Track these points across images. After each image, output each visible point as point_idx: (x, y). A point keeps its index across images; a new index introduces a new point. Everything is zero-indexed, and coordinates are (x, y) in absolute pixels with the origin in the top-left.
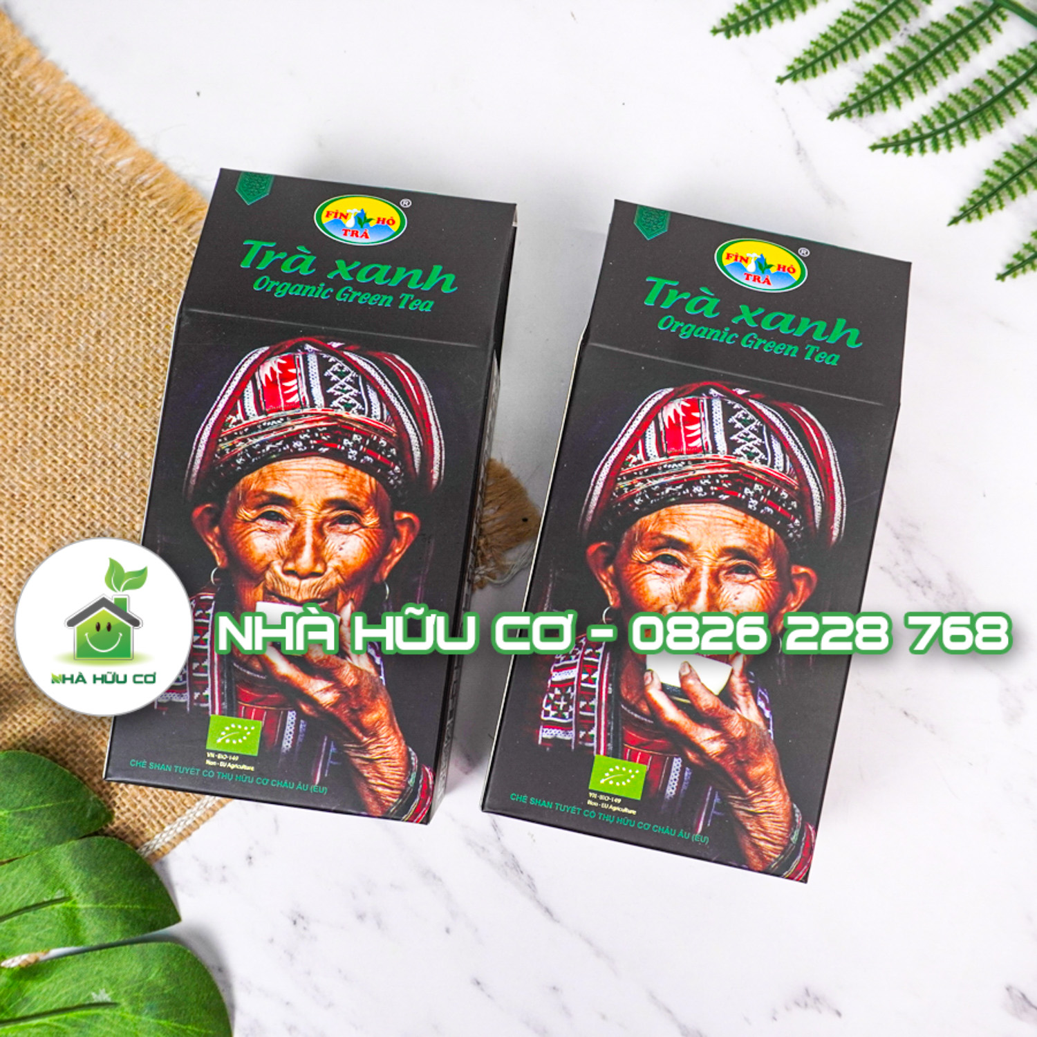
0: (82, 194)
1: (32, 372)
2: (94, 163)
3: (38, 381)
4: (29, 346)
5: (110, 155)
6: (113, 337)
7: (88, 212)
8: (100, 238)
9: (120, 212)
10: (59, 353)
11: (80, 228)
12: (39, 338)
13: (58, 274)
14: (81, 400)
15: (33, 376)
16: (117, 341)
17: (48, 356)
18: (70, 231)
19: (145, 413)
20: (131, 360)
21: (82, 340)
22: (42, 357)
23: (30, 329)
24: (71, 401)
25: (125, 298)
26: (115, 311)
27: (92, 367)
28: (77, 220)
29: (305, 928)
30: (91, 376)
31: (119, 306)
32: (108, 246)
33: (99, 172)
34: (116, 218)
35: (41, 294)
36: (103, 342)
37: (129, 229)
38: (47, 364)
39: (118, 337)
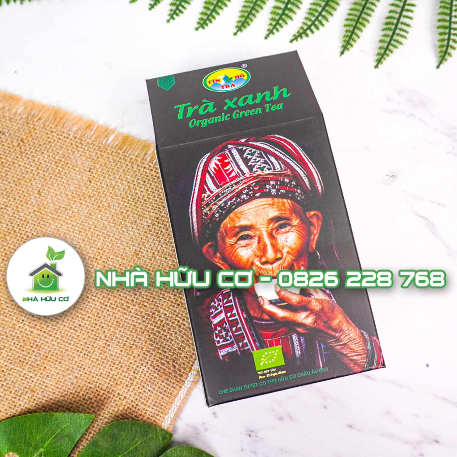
0: (6, 131)
1: (14, 222)
2: (7, 115)
3: (18, 225)
4: (8, 210)
5: (13, 109)
6: (47, 190)
7: (12, 138)
8: (23, 147)
9: (28, 132)
10: (23, 208)
11: (11, 146)
12: (11, 205)
13: (9, 171)
14: (43, 226)
15: (15, 224)
16: (49, 192)
17: (19, 211)
18: (7, 150)
19: (76, 220)
20: (60, 198)
21: (33, 198)
22: (16, 213)
23: (5, 202)
24: (38, 228)
25: (45, 170)
26: (43, 178)
27: (42, 208)
28: (8, 144)
29: (256, 436)
30: (43, 212)
31: (44, 175)
32: (28, 149)
33: (11, 118)
34: (26, 135)
35: (4, 184)
36: (43, 194)
37: (35, 138)
38: (20, 216)
39: (49, 190)
